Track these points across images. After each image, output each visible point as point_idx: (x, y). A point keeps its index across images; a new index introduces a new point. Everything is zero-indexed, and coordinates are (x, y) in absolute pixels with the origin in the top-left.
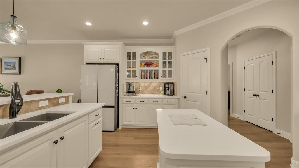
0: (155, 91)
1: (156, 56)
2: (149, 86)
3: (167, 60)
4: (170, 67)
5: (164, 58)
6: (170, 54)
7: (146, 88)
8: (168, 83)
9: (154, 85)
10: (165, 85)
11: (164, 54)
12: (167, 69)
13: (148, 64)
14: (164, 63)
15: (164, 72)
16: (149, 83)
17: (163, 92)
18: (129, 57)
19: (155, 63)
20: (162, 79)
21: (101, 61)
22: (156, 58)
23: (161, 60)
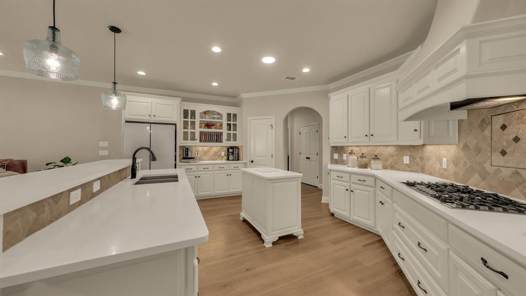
0: (217, 156)
1: (218, 116)
2: (208, 151)
3: (232, 122)
4: (235, 129)
5: (229, 120)
6: (235, 116)
7: (205, 153)
8: (232, 148)
9: (215, 149)
10: (228, 149)
11: (229, 115)
12: (232, 132)
13: (208, 125)
14: (229, 125)
15: (229, 135)
16: (208, 148)
17: (226, 157)
18: (186, 116)
19: (218, 124)
20: (226, 143)
21: (150, 119)
22: (218, 118)
23: (225, 121)
